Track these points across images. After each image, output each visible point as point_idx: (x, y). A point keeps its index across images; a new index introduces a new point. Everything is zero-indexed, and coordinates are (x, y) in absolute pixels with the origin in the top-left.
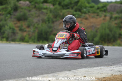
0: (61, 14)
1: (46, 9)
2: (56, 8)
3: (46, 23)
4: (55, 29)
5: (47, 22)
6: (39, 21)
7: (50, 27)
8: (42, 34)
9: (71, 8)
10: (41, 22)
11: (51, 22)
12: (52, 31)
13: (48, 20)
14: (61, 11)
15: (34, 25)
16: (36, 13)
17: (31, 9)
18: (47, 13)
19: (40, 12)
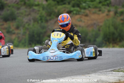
0: (56, 11)
1: (38, 5)
2: (49, 4)
3: (38, 23)
5: (40, 22)
6: (30, 20)
7: (43, 28)
8: (33, 36)
9: (67, 4)
10: (32, 21)
11: (44, 21)
12: (45, 32)
13: (41, 19)
14: (56, 8)
15: (24, 25)
16: (26, 11)
17: (20, 6)
18: (39, 11)
19: (31, 9)
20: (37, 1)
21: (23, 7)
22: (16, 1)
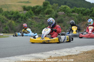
0: (83, 18)
1: (74, 16)
2: (79, 15)
9: (88, 15)
14: (83, 17)
15: (67, 25)
16: (68, 19)
17: (65, 16)
18: (74, 18)
19: (71, 18)
20: (74, 14)
21: (67, 17)
22: (63, 14)
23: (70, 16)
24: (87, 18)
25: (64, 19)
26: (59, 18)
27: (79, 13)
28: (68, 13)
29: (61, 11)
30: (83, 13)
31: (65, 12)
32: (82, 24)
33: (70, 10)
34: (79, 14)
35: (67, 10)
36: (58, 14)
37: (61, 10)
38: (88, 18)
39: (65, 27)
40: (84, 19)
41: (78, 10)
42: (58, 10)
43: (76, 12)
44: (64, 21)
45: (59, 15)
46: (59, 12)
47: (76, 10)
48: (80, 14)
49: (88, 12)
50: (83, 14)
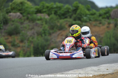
0: (59, 24)
1: (41, 19)
3: (42, 36)
4: (52, 41)
5: (43, 35)
6: (34, 34)
7: (47, 40)
8: (38, 48)
9: (69, 17)
10: (36, 34)
11: (47, 34)
12: (49, 45)
13: (44, 33)
14: (58, 22)
15: (29, 38)
16: (29, 25)
17: (23, 21)
18: (42, 25)
19: (34, 23)
20: (39, 16)
21: (27, 22)
22: (19, 16)
23: (33, 20)
24: (67, 24)
25: (22, 26)
26: (12, 25)
27: (51, 14)
28: (28, 14)
29: (14, 11)
30: (58, 13)
31: (21, 13)
32: (58, 35)
33: (32, 8)
34: (51, 16)
35: (27, 7)
36: (8, 16)
37: (13, 9)
38: (69, 23)
39: (25, 43)
40: (61, 25)
41: (48, 7)
42: (8, 9)
43: (45, 12)
44: (22, 31)
45: (10, 19)
46: (10, 12)
47: (43, 9)
48: (53, 16)
49: (68, 12)
50: (59, 16)
